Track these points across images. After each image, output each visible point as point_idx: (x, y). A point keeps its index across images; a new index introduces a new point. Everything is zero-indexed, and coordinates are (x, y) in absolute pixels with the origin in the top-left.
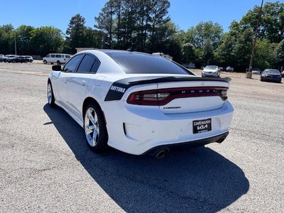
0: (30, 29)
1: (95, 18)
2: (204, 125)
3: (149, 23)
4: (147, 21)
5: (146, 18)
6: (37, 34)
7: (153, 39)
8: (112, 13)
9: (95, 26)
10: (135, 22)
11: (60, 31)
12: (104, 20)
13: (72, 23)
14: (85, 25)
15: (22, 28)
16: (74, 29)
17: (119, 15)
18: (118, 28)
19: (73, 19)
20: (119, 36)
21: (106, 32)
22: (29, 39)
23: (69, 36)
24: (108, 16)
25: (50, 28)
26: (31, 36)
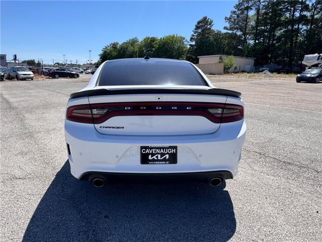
0: (153, 40)
1: (226, 17)
2: (162, 155)
3: (305, 13)
4: (301, 11)
5: (299, 6)
6: (160, 45)
7: (310, 34)
8: (248, 8)
9: (225, 28)
10: (281, 15)
11: (184, 39)
12: (238, 20)
13: (197, 28)
14: (213, 28)
15: (146, 40)
16: (199, 34)
17: (258, 10)
18: (257, 26)
19: (199, 23)
20: (256, 36)
21: (239, 33)
22: (152, 50)
23: (194, 43)
24: (242, 13)
25: (174, 36)
26: (153, 47)
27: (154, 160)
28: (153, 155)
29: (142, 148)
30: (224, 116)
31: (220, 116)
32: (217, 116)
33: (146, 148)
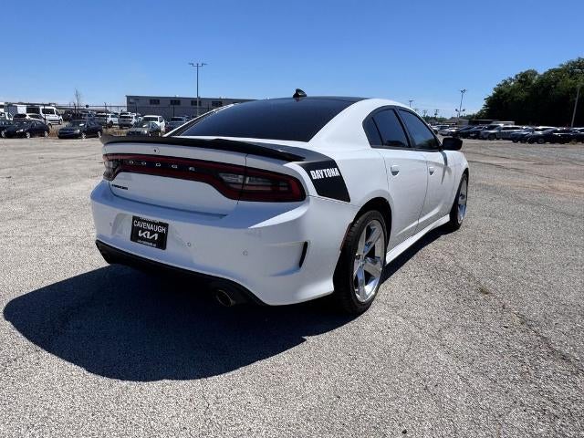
27: (142, 238)
28: (143, 231)
29: (134, 218)
30: (246, 188)
31: (239, 187)
32: (235, 186)
33: (139, 219)
